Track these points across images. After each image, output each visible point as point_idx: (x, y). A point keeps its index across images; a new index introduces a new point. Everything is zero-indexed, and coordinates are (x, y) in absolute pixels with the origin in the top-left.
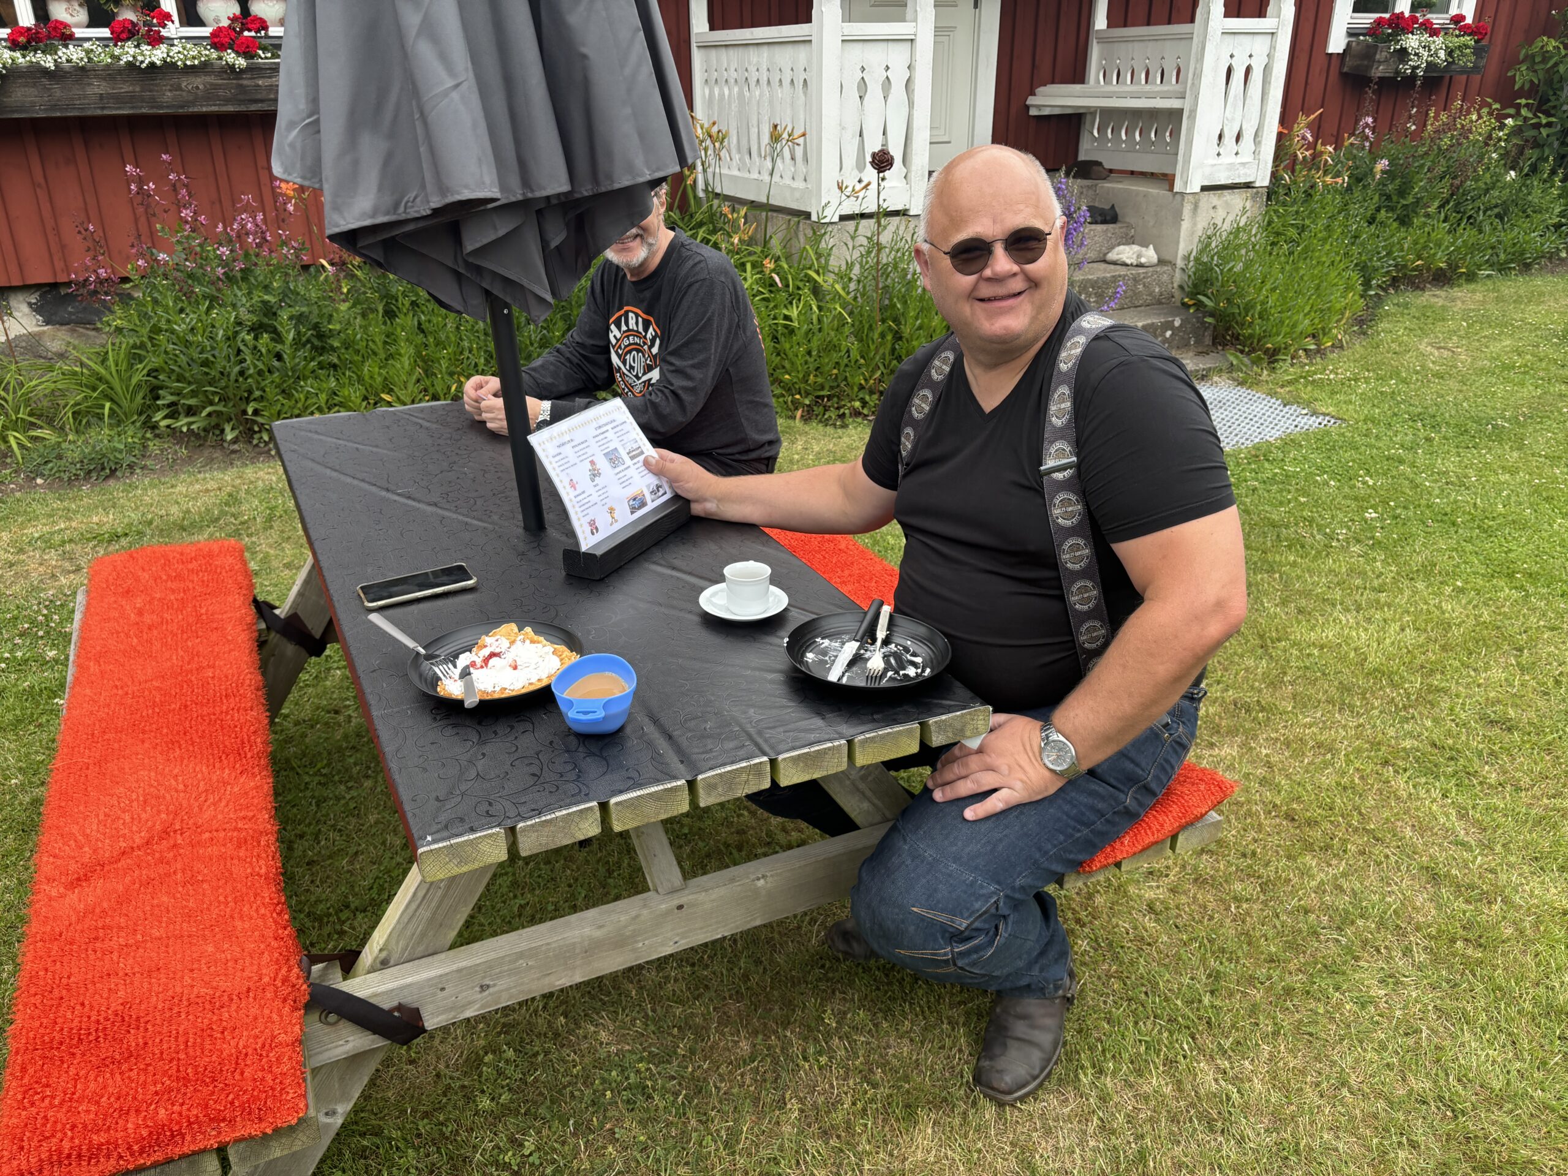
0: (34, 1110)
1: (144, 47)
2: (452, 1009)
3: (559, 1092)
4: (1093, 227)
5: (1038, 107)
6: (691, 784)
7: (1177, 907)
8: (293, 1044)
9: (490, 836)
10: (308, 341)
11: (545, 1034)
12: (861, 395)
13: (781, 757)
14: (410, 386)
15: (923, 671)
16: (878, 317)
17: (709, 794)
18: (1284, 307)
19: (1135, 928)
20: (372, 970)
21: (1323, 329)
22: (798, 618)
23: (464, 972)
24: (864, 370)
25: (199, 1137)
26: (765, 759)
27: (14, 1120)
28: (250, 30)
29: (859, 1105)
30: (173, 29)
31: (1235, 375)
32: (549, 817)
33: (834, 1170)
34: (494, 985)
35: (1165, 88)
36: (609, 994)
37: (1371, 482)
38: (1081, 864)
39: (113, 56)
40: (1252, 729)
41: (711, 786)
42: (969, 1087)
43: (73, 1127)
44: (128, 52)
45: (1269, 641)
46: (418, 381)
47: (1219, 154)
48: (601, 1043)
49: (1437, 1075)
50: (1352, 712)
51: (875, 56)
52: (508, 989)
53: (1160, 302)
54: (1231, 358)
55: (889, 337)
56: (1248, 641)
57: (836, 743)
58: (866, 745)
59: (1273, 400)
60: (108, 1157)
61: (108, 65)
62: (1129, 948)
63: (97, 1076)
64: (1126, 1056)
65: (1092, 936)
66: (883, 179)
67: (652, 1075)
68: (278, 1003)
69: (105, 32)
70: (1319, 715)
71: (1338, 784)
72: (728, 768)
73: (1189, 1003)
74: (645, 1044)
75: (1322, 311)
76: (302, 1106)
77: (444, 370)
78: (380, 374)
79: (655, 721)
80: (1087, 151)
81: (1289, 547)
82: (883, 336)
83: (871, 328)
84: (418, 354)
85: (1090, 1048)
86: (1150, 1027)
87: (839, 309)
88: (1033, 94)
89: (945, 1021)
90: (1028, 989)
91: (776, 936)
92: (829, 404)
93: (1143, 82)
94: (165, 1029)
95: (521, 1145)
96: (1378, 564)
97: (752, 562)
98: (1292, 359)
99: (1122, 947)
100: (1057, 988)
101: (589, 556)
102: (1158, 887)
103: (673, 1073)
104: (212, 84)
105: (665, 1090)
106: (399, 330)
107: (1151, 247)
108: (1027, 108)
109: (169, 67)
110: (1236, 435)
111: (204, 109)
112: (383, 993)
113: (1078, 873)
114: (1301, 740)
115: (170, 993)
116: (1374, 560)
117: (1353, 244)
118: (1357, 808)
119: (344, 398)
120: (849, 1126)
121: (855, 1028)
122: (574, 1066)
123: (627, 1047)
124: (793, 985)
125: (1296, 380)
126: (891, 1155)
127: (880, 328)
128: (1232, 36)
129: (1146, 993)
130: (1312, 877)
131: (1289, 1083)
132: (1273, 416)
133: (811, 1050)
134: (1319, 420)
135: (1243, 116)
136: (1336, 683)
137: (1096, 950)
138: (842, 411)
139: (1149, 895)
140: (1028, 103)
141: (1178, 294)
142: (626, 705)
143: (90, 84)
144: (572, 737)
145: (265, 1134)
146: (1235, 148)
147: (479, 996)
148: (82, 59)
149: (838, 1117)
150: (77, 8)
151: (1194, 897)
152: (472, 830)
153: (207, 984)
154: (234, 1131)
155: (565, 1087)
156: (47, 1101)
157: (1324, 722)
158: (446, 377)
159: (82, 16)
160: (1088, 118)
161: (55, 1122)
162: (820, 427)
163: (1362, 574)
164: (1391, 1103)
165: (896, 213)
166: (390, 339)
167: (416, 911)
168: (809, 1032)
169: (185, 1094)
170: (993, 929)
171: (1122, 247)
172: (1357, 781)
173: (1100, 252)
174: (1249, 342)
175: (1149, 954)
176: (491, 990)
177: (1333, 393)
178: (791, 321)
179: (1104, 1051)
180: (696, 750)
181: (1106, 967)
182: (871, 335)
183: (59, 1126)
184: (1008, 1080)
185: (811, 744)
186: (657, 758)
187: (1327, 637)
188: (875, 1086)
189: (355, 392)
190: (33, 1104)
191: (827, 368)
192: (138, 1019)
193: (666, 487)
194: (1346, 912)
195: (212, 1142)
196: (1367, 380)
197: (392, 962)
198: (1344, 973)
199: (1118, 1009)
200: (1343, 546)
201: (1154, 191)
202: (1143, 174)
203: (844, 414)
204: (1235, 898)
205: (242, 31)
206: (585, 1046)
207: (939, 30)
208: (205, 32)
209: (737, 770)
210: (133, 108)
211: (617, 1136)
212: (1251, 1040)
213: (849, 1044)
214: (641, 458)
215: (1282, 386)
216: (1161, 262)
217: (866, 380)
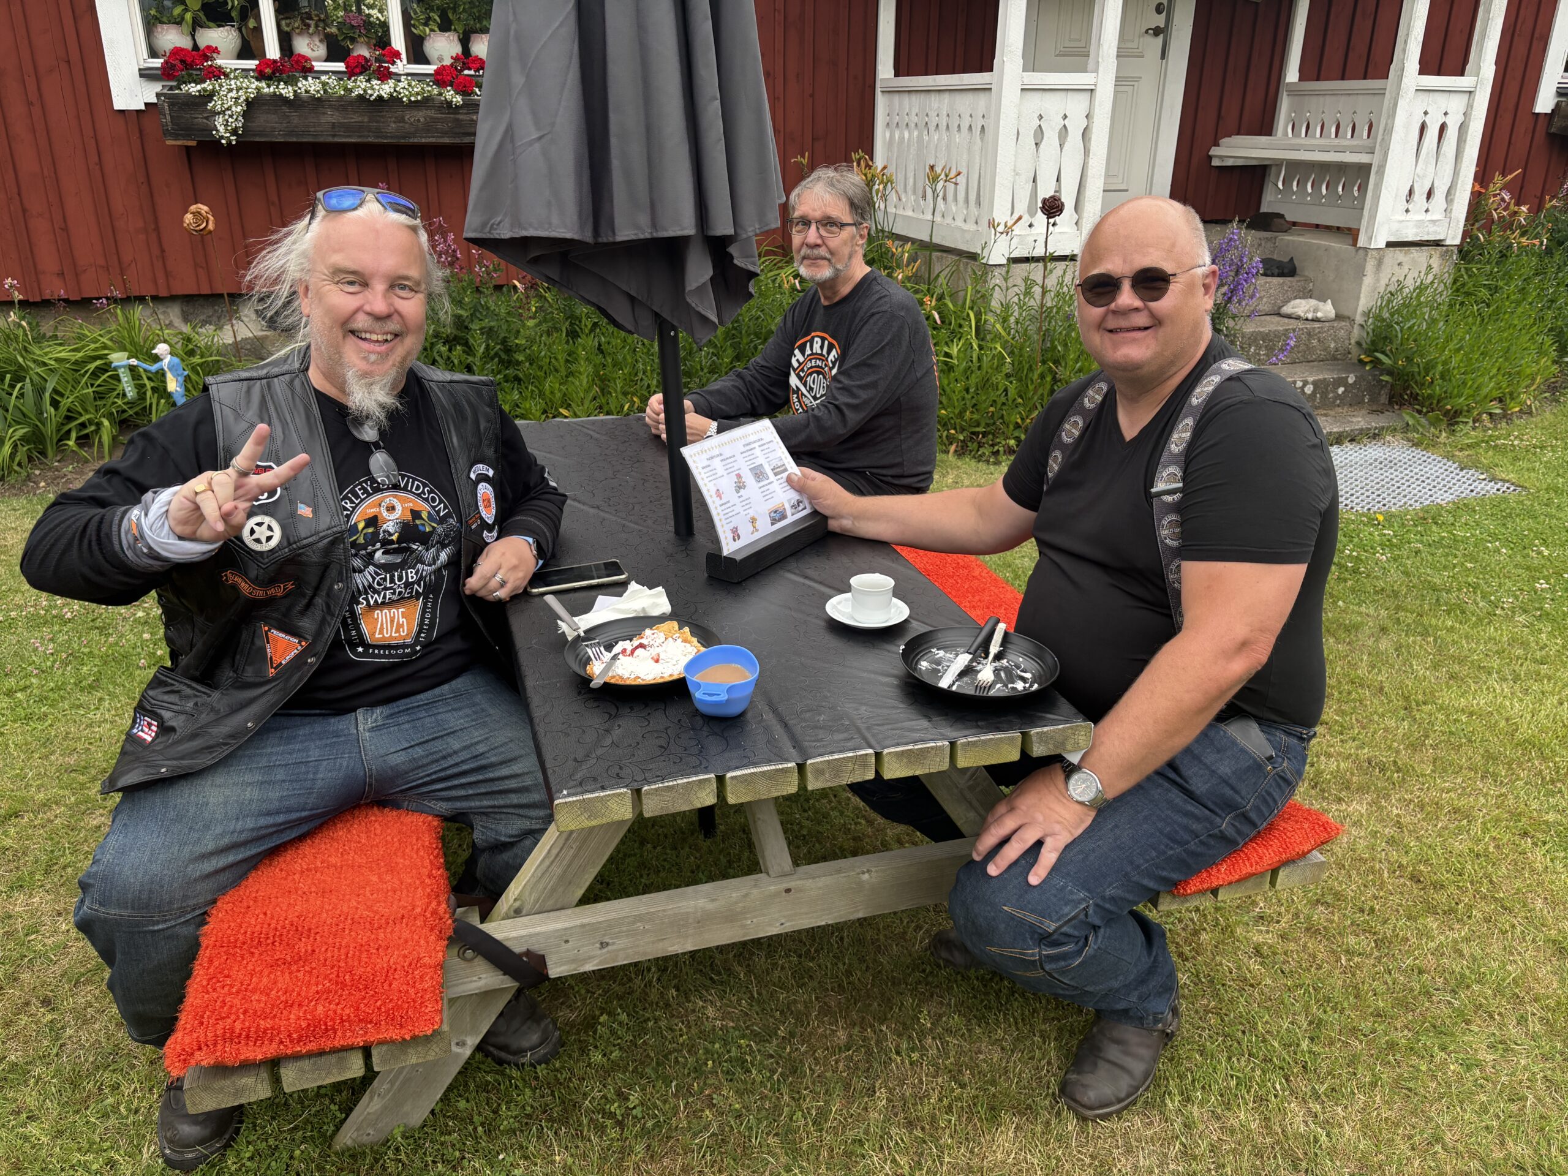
0: (215, 995)
1: (375, 82)
2: (574, 961)
3: (666, 1057)
4: (1269, 279)
5: (1221, 157)
6: (801, 768)
7: (1286, 953)
8: (435, 967)
9: (619, 795)
10: (496, 354)
11: (657, 1003)
12: (1016, 434)
13: (886, 751)
14: (587, 403)
15: (1031, 686)
16: (1039, 358)
17: (817, 779)
18: (1469, 369)
19: (1239, 968)
20: (507, 917)
21: (1511, 394)
22: (918, 628)
23: (587, 928)
24: (1021, 409)
25: (349, 1034)
26: (871, 751)
27: (198, 1001)
28: (470, 69)
29: (945, 1102)
30: (401, 66)
31: (1410, 435)
32: (671, 784)
33: (916, 1159)
34: (613, 944)
35: (1354, 142)
36: (719, 974)
37: (1546, 553)
38: (1176, 884)
39: (346, 89)
40: (1385, 788)
41: (819, 771)
42: (1055, 1099)
43: (245, 1012)
44: (360, 85)
45: (1414, 703)
46: (595, 399)
47: (1407, 211)
48: (708, 1018)
49: (1538, 1143)
50: (1496, 781)
51: (1053, 106)
52: (624, 949)
53: (1334, 359)
54: (1407, 418)
55: (1049, 379)
56: (1390, 701)
57: (939, 744)
58: (969, 748)
59: (1450, 463)
60: (271, 1040)
61: (341, 97)
62: (1230, 987)
63: (270, 973)
64: (1215, 1088)
65: (1193, 971)
66: (1054, 225)
67: (752, 1051)
68: (426, 931)
69: (340, 66)
70: (1459, 780)
71: (1471, 850)
72: (836, 756)
73: (1286, 1046)
74: (749, 1023)
75: (1510, 374)
76: (437, 1019)
77: (619, 389)
78: (560, 390)
79: (775, 711)
80: (1270, 203)
81: (1448, 612)
82: (1042, 377)
83: (1031, 369)
84: (596, 373)
85: (1180, 1077)
86: (1243, 1064)
87: (999, 349)
88: (1217, 144)
89: (1037, 1034)
90: (1125, 1015)
91: (881, 937)
92: (984, 440)
93: (1333, 135)
94: (330, 941)
95: (627, 1099)
96: (1544, 636)
97: (877, 575)
98: (1474, 422)
99: (1223, 985)
100: (1156, 1021)
101: (729, 560)
102: (1268, 932)
103: (771, 1052)
104: (432, 118)
105: (761, 1068)
106: (580, 349)
107: (1329, 301)
108: (1210, 158)
109: (394, 101)
110: (1405, 496)
111: (423, 140)
112: (514, 938)
113: (1174, 896)
114: (1437, 804)
115: (338, 912)
116: (1540, 631)
117: (1549, 308)
118: (1488, 876)
119: (526, 410)
120: (933, 1120)
121: (948, 1031)
122: (681, 1036)
123: (731, 1024)
124: (893, 984)
125: (1478, 444)
126: (972, 1152)
127: (1039, 369)
128: (1427, 94)
129: (1244, 1032)
130: (1432, 939)
131: (1381, 1133)
132: (1448, 479)
133: (905, 1045)
134: (1498, 486)
135: (1436, 174)
136: (1481, 751)
137: (1196, 984)
138: (996, 448)
139: (1258, 938)
140: (1211, 153)
141: (1355, 351)
142: (750, 690)
143: (324, 114)
144: (698, 718)
145: (404, 1039)
146: (1425, 205)
147: (599, 952)
148: (318, 92)
149: (925, 1110)
150: (318, 43)
151: (1305, 946)
152: (603, 788)
153: (369, 908)
154: (378, 1033)
155: (670, 1053)
156: (226, 989)
157: (1464, 789)
158: (620, 396)
159: (322, 50)
160: (1274, 169)
161: (232, 1006)
162: (973, 463)
163: (1525, 645)
164: (1485, 1165)
165: (1063, 258)
166: (571, 357)
167: (549, 867)
168: (904, 1029)
169: (341, 996)
170: (1083, 940)
171: (1298, 301)
172: (1491, 849)
173: (1274, 304)
174: (1427, 404)
175: (1251, 995)
176: (610, 948)
177: (1516, 459)
178: (951, 358)
179: (1193, 1081)
180: (808, 738)
181: (1205, 1002)
182: (1030, 375)
183: (234, 1009)
184: (1091, 1096)
185: (915, 742)
186: (772, 742)
187: (1478, 704)
188: (963, 1086)
189: (536, 405)
190: (214, 990)
191: (984, 406)
192: (310, 930)
193: (806, 503)
194: (1463, 976)
195: (359, 1040)
196: (1554, 449)
197: (524, 912)
198: (1452, 1035)
199: (1213, 1043)
200: (1507, 614)
201: (1337, 245)
202: (1328, 228)
203: (998, 451)
204: (1347, 951)
205: (461, 71)
206: (692, 1018)
207: (1120, 80)
208: (430, 69)
209: (844, 758)
210: (360, 137)
211: (714, 1101)
212: (1346, 1089)
213: (942, 1044)
214: (785, 475)
215: (1461, 450)
216: (1339, 317)
217: (1022, 419)
